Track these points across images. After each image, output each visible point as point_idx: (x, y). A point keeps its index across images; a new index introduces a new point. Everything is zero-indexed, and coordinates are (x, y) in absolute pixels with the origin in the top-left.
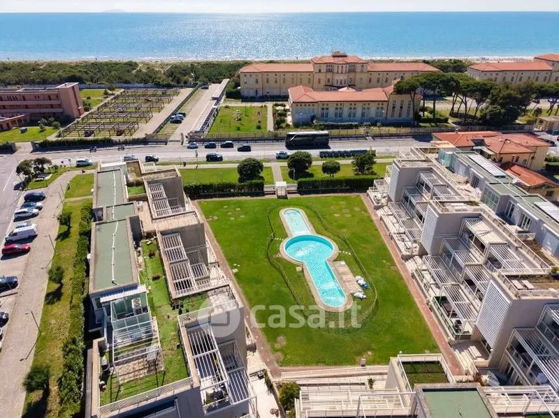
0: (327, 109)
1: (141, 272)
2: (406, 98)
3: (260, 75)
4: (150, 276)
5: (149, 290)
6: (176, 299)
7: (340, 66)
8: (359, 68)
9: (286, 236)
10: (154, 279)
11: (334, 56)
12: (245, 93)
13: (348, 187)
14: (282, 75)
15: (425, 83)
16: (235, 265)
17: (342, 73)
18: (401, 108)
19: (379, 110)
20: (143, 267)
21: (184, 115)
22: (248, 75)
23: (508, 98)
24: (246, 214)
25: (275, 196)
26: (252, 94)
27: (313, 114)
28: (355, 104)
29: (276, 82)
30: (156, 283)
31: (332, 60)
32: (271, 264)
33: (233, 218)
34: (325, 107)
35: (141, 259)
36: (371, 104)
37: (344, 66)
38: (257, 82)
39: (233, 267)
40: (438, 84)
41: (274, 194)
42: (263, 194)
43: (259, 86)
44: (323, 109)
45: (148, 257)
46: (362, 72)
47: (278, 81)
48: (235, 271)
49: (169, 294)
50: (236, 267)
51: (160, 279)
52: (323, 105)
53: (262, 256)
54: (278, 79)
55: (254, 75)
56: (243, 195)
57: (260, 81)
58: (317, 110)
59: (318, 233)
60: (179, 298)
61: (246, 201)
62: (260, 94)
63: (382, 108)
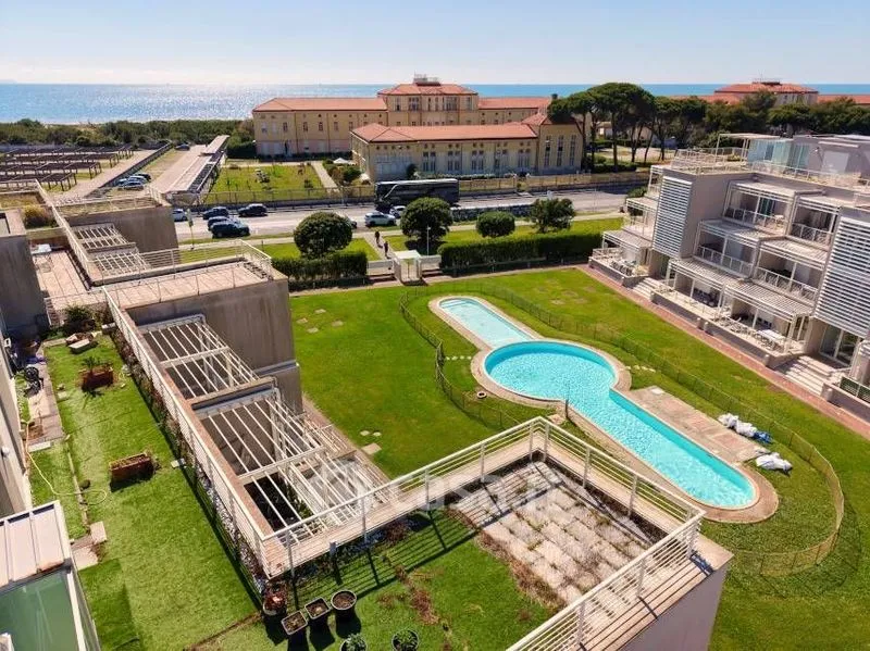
0: (433, 154)
1: (42, 458)
2: (568, 131)
3: (291, 117)
4: (97, 470)
5: (98, 549)
6: (286, 575)
7: (433, 98)
8: (463, 103)
9: (475, 350)
10: (123, 479)
11: (419, 85)
12: (264, 149)
13: (544, 258)
14: (332, 115)
15: (602, 99)
16: (365, 433)
17: (437, 110)
18: (560, 149)
19: (524, 155)
20: (57, 432)
21: (148, 177)
22: (268, 116)
23: (738, 117)
24: (345, 318)
25: (397, 283)
26: (278, 150)
27: (408, 164)
28: (482, 145)
29: (321, 129)
30: (138, 501)
31: (417, 90)
32: (470, 416)
33: (316, 330)
34: (429, 150)
35: (40, 405)
36: (510, 143)
37: (440, 98)
38: (285, 127)
39: (362, 442)
40: (623, 98)
41: (393, 279)
42: (368, 281)
43: (290, 136)
44: (426, 154)
45: (79, 393)
46: (469, 110)
47: (325, 128)
48: (372, 449)
49: (232, 549)
50: (370, 440)
51: (157, 477)
52: (426, 146)
53: (434, 400)
54: (325, 123)
55: (279, 116)
56: (320, 285)
57: (291, 127)
58: (416, 156)
59: (546, 336)
60: (307, 569)
61: (334, 295)
62: (293, 150)
63: (528, 151)
